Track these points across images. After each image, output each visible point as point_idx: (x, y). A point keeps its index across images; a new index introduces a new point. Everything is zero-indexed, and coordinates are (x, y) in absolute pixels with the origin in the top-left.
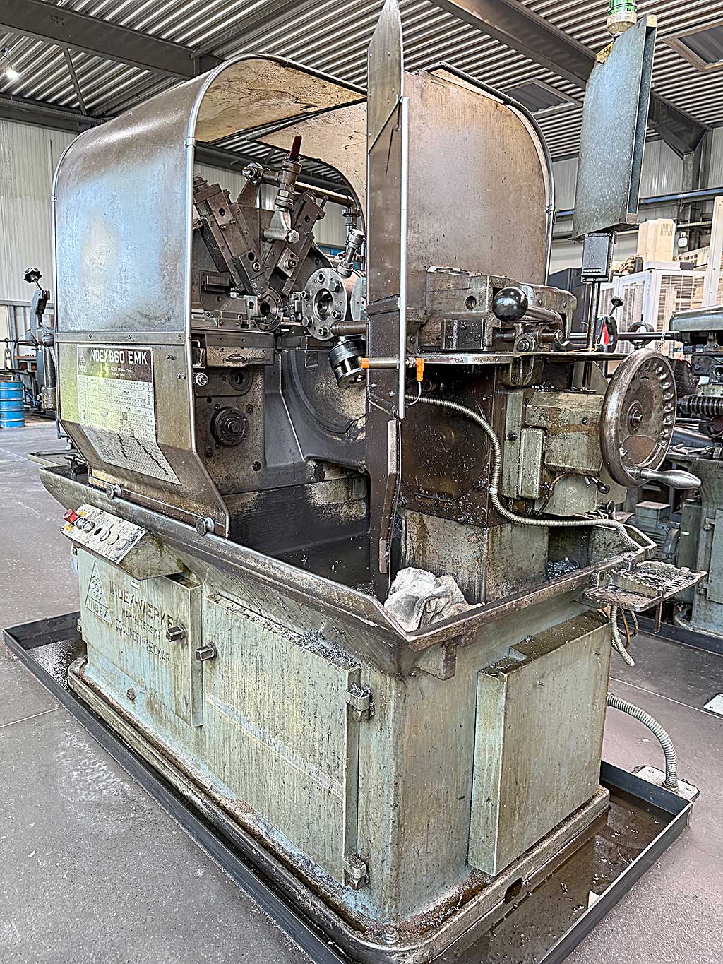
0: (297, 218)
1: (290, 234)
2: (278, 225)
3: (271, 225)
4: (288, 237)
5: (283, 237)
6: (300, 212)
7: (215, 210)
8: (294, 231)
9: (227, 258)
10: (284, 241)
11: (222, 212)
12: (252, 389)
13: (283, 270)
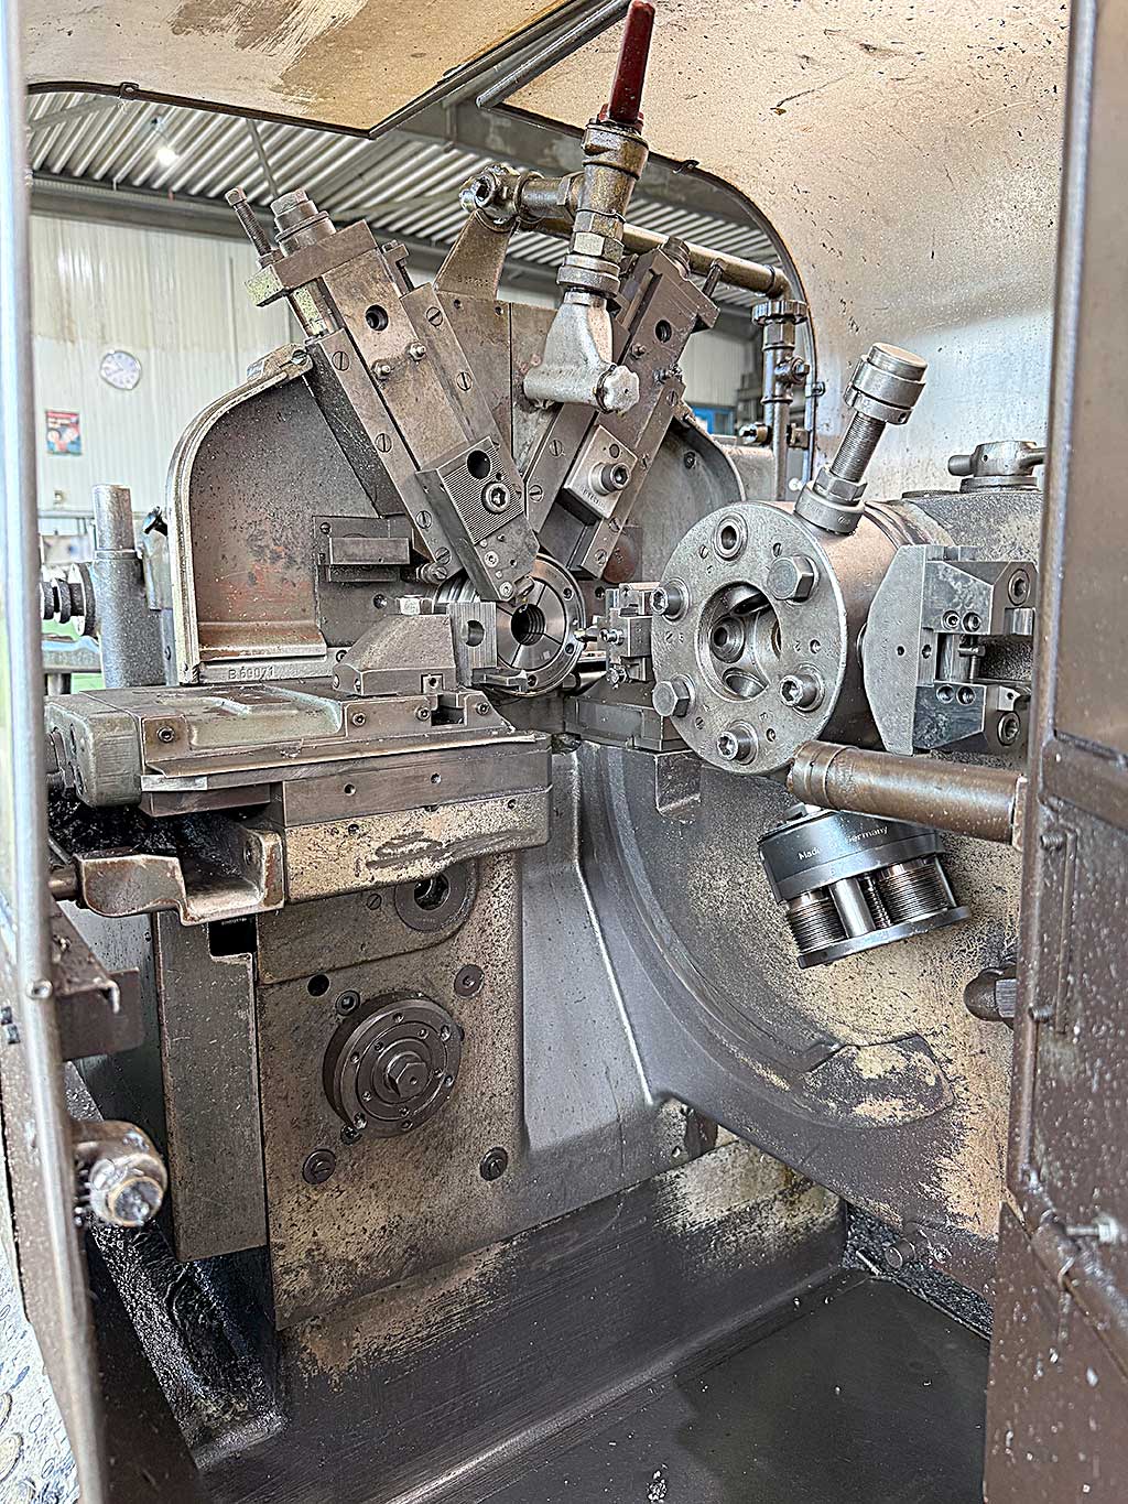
0: (632, 328)
1: (609, 382)
2: (570, 353)
3: (547, 355)
4: (600, 393)
5: (584, 391)
6: (641, 309)
7: (354, 312)
8: (622, 370)
9: (400, 473)
10: (589, 405)
11: (376, 317)
12: (476, 915)
13: (585, 498)
